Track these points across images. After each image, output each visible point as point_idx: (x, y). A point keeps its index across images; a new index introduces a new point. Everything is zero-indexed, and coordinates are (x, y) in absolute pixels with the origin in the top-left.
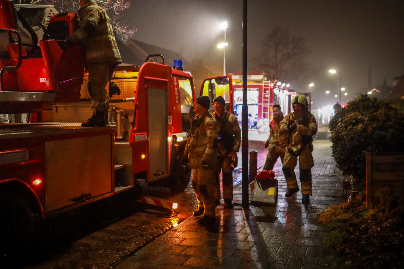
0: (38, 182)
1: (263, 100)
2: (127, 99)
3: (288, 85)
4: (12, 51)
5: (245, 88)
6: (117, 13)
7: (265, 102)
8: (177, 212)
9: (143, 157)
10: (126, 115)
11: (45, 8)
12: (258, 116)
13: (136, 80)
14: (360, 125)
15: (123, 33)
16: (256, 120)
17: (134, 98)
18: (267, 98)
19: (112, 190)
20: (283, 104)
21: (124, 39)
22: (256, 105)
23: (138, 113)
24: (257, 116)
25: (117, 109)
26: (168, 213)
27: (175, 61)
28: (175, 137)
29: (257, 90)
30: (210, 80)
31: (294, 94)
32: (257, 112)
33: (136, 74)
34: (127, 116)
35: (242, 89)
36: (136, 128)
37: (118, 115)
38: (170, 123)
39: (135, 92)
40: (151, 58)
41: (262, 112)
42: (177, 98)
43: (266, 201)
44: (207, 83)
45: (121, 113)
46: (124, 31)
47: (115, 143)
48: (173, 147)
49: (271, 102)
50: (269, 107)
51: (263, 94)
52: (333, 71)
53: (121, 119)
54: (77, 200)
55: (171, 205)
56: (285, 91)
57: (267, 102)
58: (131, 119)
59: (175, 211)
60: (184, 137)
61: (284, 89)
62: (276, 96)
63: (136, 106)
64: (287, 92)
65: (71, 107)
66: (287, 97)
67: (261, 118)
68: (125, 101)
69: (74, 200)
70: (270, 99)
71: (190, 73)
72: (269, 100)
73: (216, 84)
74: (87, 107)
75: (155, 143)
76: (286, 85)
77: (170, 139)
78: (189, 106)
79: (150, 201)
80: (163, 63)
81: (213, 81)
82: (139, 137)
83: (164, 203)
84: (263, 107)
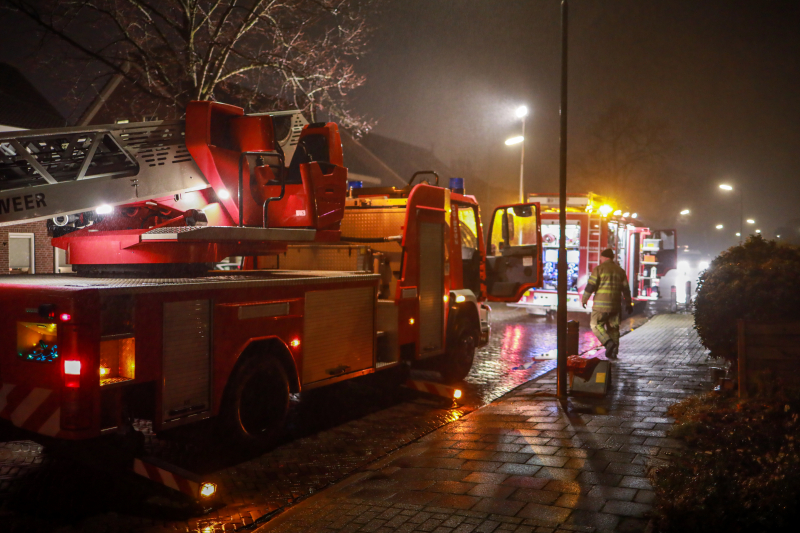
0: (296, 343)
1: (589, 241)
2: (390, 237)
3: (634, 216)
4: (260, 176)
5: (563, 219)
6: (343, 94)
7: (592, 244)
8: (461, 403)
9: (412, 321)
10: (386, 259)
11: (291, 116)
12: (580, 269)
13: (405, 210)
14: (736, 282)
15: (354, 127)
16: (576, 275)
17: (399, 237)
18: (596, 238)
19: (374, 366)
20: (625, 249)
21: (356, 137)
22: (577, 249)
23: (405, 259)
24: (577, 269)
25: (373, 251)
26: (448, 404)
27: (452, 179)
28: (453, 296)
29: (578, 224)
30: (505, 208)
31: (646, 230)
32: (577, 261)
33: (403, 201)
34: (387, 263)
35: (558, 221)
36: (403, 279)
37: (376, 261)
38: (447, 274)
39: (402, 228)
40: (418, 177)
41: (588, 262)
42: (456, 236)
43: (593, 391)
44: (500, 213)
45: (381, 258)
46: (356, 124)
47: (379, 301)
48: (450, 311)
49: (602, 245)
50: (599, 252)
51: (589, 230)
52: (726, 187)
53: (380, 266)
54: (334, 373)
55: (452, 393)
56: (628, 226)
57: (596, 245)
58: (395, 266)
59: (457, 400)
60: (467, 297)
61: (628, 221)
62: (612, 233)
63: (404, 249)
64: (631, 228)
65: (308, 248)
66: (633, 236)
67: (584, 272)
68: (387, 241)
69: (331, 373)
70: (601, 240)
71: (473, 197)
72: (599, 241)
73: (514, 215)
74: (333, 248)
75: (427, 302)
76: (631, 214)
77: (446, 298)
78: (471, 249)
79: (421, 386)
80: (437, 184)
81: (510, 211)
82: (409, 292)
83: (441, 388)
84: (588, 252)
